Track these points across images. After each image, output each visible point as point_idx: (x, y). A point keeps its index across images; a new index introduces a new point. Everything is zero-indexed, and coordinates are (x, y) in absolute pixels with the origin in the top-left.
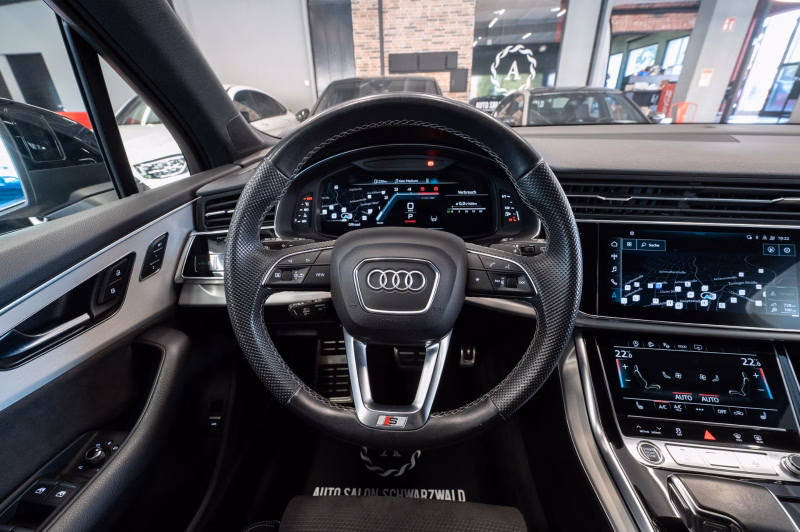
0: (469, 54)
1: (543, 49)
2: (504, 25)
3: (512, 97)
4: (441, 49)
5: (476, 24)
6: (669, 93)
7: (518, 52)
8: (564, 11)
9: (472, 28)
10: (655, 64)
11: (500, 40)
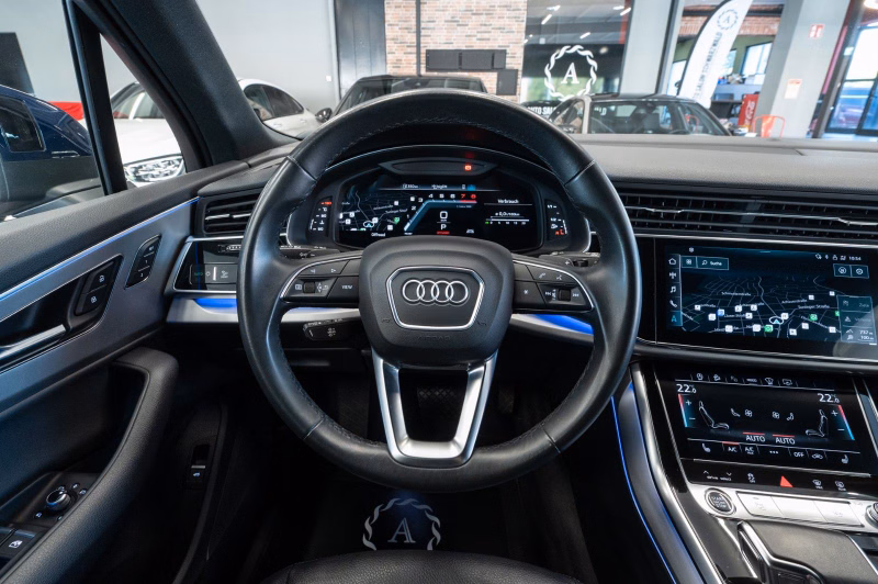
0: (520, 53)
2: (559, 23)
4: (486, 46)
5: (528, 19)
6: (751, 105)
7: (576, 54)
9: (524, 24)
11: (555, 39)
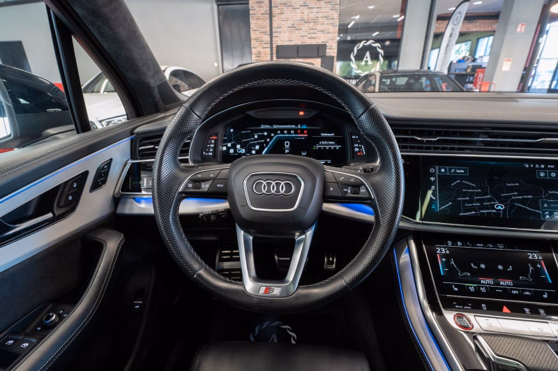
0: (335, 46)
1: (388, 43)
2: (359, 26)
3: (366, 77)
4: (314, 42)
5: (340, 25)
6: (481, 75)
7: (370, 45)
8: (403, 17)
9: (337, 28)
10: (470, 55)
11: (356, 36)
